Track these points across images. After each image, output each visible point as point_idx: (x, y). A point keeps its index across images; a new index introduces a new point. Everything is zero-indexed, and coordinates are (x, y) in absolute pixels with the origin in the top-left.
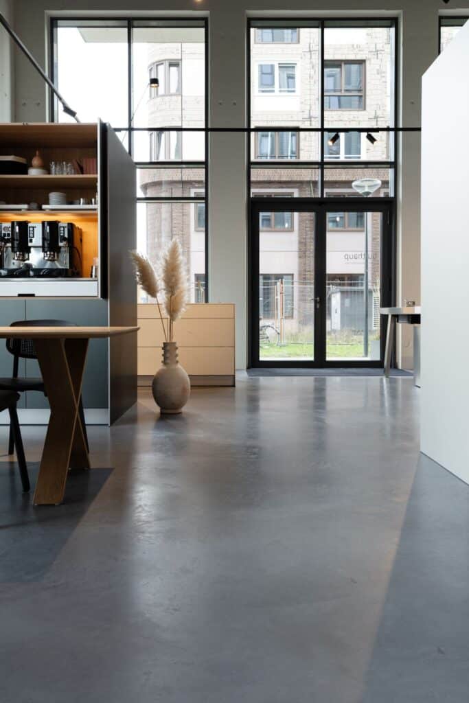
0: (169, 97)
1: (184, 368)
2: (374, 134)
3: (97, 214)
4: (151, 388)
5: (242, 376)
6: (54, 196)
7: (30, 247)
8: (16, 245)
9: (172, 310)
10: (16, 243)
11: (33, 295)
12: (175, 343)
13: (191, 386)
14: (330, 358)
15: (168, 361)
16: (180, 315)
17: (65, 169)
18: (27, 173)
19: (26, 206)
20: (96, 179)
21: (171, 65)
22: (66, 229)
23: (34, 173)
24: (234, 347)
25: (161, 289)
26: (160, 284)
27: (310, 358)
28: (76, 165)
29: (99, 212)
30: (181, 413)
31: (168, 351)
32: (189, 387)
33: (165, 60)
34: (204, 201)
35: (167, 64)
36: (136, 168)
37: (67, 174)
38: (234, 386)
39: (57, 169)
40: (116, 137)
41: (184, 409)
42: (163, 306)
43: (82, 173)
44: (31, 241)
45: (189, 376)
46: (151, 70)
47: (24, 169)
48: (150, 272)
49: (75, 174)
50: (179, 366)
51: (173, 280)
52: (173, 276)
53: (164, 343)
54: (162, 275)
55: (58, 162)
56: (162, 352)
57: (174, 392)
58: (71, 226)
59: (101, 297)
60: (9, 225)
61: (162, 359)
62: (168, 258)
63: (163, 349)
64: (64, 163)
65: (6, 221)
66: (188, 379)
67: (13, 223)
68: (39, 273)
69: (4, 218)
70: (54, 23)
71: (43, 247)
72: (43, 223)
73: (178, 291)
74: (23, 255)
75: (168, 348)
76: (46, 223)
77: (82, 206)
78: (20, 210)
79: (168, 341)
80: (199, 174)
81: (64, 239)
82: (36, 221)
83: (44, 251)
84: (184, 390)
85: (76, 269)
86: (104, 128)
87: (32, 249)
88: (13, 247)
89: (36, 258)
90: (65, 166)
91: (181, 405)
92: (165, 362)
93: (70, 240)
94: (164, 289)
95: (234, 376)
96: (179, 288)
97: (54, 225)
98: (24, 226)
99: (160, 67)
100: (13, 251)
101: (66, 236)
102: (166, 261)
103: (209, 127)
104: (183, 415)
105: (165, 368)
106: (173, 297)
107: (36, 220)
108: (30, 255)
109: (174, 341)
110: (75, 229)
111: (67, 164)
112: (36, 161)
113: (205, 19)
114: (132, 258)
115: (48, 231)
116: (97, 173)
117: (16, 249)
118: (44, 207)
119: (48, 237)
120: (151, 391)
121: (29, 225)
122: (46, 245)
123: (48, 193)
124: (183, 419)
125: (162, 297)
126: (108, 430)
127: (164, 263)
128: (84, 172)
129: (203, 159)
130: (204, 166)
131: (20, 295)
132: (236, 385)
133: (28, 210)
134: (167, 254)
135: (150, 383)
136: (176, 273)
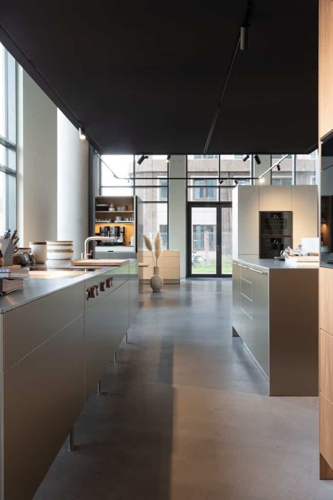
1: (162, 276)
2: (238, 181)
3: (133, 224)
5: (183, 280)
6: (118, 218)
9: (157, 255)
11: (113, 251)
12: (158, 267)
13: (164, 283)
14: (223, 273)
15: (156, 273)
16: (159, 258)
17: (122, 209)
20: (133, 213)
22: (122, 229)
23: (111, 210)
24: (180, 268)
26: (153, 247)
27: (215, 273)
28: (126, 208)
29: (135, 223)
37: (123, 211)
38: (179, 284)
39: (119, 209)
41: (161, 290)
42: (154, 254)
45: (163, 279)
47: (108, 209)
49: (125, 211)
50: (159, 275)
53: (154, 267)
55: (120, 207)
57: (158, 284)
58: (124, 228)
59: (136, 252)
61: (153, 272)
63: (154, 269)
66: (163, 281)
67: (105, 227)
71: (115, 235)
72: (115, 227)
75: (156, 269)
77: (127, 221)
78: (107, 222)
79: (156, 266)
81: (121, 232)
84: (161, 284)
85: (125, 243)
87: (111, 236)
88: (105, 235)
91: (160, 288)
92: (154, 274)
93: (124, 233)
95: (179, 280)
97: (118, 228)
103: (169, 177)
104: (161, 292)
105: (154, 276)
106: (158, 251)
107: (112, 226)
111: (123, 207)
112: (112, 205)
115: (116, 229)
116: (133, 210)
118: (115, 221)
119: (116, 231)
123: (116, 217)
125: (154, 250)
128: (128, 210)
131: (109, 251)
135: (149, 282)
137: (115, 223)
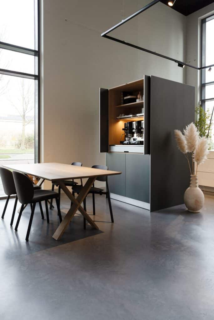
7: (133, 132)
10: (128, 130)
11: (128, 152)
18: (136, 101)
20: (143, 102)
23: (138, 101)
59: (144, 153)
76: (137, 122)
78: (130, 117)
82: (134, 121)
83: (136, 133)
97: (139, 123)
98: (131, 123)
112: (139, 96)
115: (137, 125)
117: (128, 133)
121: (133, 123)
122: (137, 131)
133: (133, 117)
137: (138, 116)
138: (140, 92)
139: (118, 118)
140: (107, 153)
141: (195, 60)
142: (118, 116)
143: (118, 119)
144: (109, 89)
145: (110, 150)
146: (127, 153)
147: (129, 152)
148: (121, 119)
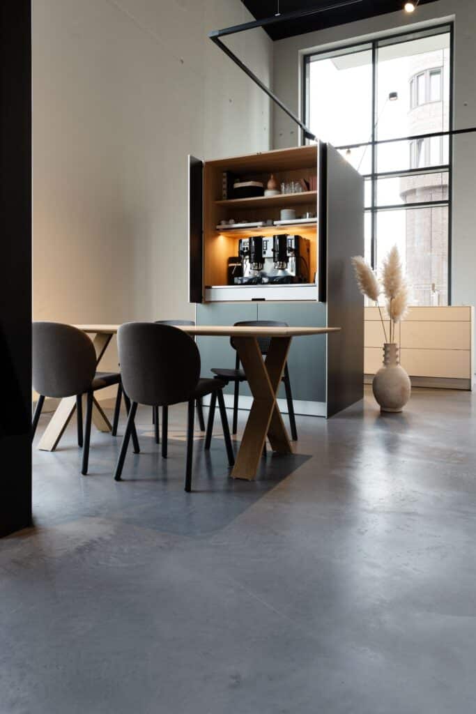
0: (429, 106)
1: (405, 369)
3: (316, 226)
4: (371, 386)
6: (284, 213)
7: (264, 258)
8: (252, 257)
9: (394, 313)
10: (252, 255)
11: (263, 300)
12: (395, 344)
13: (412, 387)
15: (388, 362)
17: (293, 188)
18: (263, 195)
19: (260, 224)
20: (316, 194)
21: (432, 74)
22: (293, 241)
23: (269, 194)
24: (470, 350)
25: (382, 293)
28: (304, 184)
29: (318, 224)
30: (401, 412)
31: (388, 352)
32: (410, 388)
33: (426, 70)
34: (447, 204)
35: (428, 73)
36: (364, 180)
37: (295, 192)
38: (469, 390)
39: (287, 189)
40: (338, 155)
41: (404, 409)
42: (386, 309)
43: (309, 190)
44: (265, 253)
45: (410, 377)
46: (412, 82)
47: (260, 192)
48: (370, 276)
49: (302, 191)
50: (399, 367)
51: (392, 284)
52: (392, 279)
53: (385, 344)
54: (382, 279)
55: (287, 182)
56: (383, 352)
57: (393, 392)
58: (297, 238)
59: (320, 300)
60: (247, 240)
61: (383, 359)
62: (387, 263)
63: (384, 349)
64: (293, 183)
65: (246, 237)
66: (409, 380)
67: (250, 238)
68: (273, 281)
69: (244, 235)
70: (306, 59)
71: (274, 257)
72: (274, 237)
73: (399, 294)
74: (258, 265)
75: (388, 349)
76: (276, 237)
77: (307, 220)
78: (256, 227)
79: (388, 342)
80: (443, 178)
81: (291, 250)
82: (268, 236)
83: (274, 261)
84: (404, 390)
85: (302, 276)
86: (324, 148)
87: (266, 260)
88: (250, 259)
89: (269, 267)
90: (293, 186)
91: (401, 404)
92: (385, 363)
93: (297, 250)
94: (384, 293)
95: (470, 380)
96: (398, 291)
97: (283, 239)
98: (259, 241)
99: (420, 78)
100: (250, 262)
101: (293, 247)
102: (385, 265)
103: (452, 129)
104: (403, 415)
105: (385, 368)
106: (393, 300)
107: (269, 234)
108: (265, 265)
109: (395, 342)
110: (301, 241)
111: (294, 184)
112: (270, 184)
113: (451, 24)
114: (354, 264)
115: (278, 243)
116: (316, 190)
117: (252, 261)
118: (275, 223)
119: (277, 249)
120: (372, 389)
121: (264, 239)
122: (276, 256)
123: (280, 210)
124: (403, 418)
125: (383, 300)
126: (325, 422)
127: (383, 268)
128: (311, 188)
129: (446, 162)
130: (447, 169)
131: (253, 300)
132: (472, 389)
133: (263, 226)
134: (387, 258)
136: (395, 277)
137: (275, 225)
138: (272, 177)
139: (218, 227)
140: (199, 304)
141: (292, 133)
142: (220, 224)
143: (218, 229)
144: (203, 161)
145: (210, 297)
146: (263, 302)
147: (266, 299)
148: (226, 230)
